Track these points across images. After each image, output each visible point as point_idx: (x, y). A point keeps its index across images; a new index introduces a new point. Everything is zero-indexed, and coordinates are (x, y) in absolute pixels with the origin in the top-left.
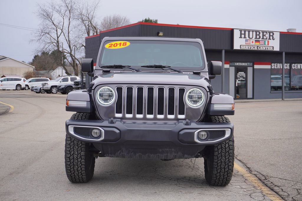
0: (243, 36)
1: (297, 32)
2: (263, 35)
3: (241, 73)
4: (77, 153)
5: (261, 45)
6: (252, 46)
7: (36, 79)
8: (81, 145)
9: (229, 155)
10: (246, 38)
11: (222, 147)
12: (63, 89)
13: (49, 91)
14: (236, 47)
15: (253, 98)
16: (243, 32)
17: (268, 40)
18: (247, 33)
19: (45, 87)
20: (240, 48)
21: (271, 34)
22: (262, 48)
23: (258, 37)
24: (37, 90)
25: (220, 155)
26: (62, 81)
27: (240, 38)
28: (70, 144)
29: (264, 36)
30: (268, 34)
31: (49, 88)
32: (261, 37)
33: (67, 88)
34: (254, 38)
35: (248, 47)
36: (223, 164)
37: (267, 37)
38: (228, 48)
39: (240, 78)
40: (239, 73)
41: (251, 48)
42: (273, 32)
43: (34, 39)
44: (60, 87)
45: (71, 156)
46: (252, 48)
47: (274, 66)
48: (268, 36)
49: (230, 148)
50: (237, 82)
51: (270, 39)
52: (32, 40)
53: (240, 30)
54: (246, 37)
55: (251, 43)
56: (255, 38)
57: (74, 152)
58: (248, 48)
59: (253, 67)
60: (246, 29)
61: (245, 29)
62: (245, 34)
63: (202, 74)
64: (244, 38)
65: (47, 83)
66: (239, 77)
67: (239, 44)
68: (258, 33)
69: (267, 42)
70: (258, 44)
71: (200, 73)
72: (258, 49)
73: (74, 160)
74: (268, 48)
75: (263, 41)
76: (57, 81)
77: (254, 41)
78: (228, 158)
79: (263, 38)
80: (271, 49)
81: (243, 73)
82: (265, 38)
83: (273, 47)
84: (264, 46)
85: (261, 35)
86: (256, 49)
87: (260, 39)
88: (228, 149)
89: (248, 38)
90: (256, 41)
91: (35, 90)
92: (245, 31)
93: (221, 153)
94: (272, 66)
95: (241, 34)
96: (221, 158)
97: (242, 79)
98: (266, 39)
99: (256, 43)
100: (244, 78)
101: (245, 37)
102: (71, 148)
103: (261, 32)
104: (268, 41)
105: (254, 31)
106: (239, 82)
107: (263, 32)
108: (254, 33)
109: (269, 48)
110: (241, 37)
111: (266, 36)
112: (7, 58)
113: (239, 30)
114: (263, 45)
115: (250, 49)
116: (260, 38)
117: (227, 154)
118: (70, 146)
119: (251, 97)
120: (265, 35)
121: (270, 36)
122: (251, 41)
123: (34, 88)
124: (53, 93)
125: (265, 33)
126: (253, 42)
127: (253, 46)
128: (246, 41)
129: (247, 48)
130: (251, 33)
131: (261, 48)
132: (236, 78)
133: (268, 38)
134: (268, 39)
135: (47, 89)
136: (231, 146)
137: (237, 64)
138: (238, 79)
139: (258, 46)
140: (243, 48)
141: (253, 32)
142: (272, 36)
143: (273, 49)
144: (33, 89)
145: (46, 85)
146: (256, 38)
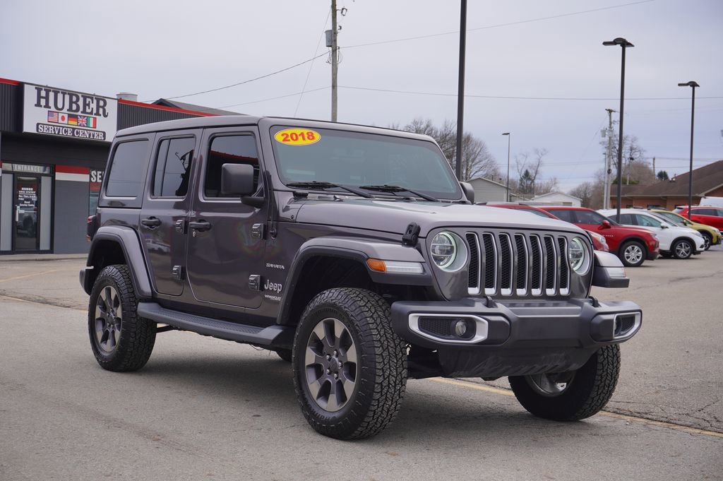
0: (43, 102)
1: (139, 100)
2: (85, 105)
3: (27, 189)
4: (395, 373)
5: (80, 126)
6: (61, 128)
8: (401, 355)
10: (50, 108)
14: (29, 127)
15: (51, 251)
16: (43, 93)
17: (93, 116)
18: (52, 95)
20: (37, 131)
21: (101, 103)
22: (83, 135)
23: (74, 107)
27: (36, 105)
28: (381, 354)
29: (87, 107)
30: (95, 101)
32: (81, 109)
34: (65, 110)
35: (54, 130)
37: (92, 109)
38: (8, 127)
39: (25, 202)
40: (23, 189)
41: (59, 132)
42: (106, 99)
45: (385, 379)
46: (62, 133)
47: (96, 176)
48: (94, 106)
50: (19, 211)
51: (98, 114)
53: (36, 88)
54: (50, 105)
55: (60, 121)
56: (68, 110)
57: (391, 370)
58: (53, 132)
59: (53, 178)
60: (49, 86)
61: (47, 87)
62: (47, 98)
64: (45, 107)
66: (23, 199)
67: (34, 119)
68: (74, 99)
69: (92, 120)
70: (73, 123)
72: (73, 135)
73: (389, 387)
74: (93, 136)
75: (85, 117)
77: (66, 116)
79: (84, 112)
80: (101, 138)
81: (32, 189)
82: (88, 111)
83: (104, 133)
84: (87, 130)
85: (81, 103)
86: (69, 134)
87: (79, 113)
89: (53, 109)
90: (70, 116)
92: (48, 91)
94: (91, 176)
95: (39, 97)
97: (29, 205)
98: (91, 113)
99: (70, 122)
100: (32, 203)
101: (47, 106)
102: (386, 363)
103: (80, 95)
104: (95, 119)
105: (66, 93)
106: (23, 211)
107: (85, 96)
108: (67, 97)
109: (96, 135)
110: (38, 105)
111: (92, 105)
113: (34, 87)
114: (84, 126)
115: (58, 134)
116: (78, 110)
118: (383, 358)
119: (48, 248)
120: (89, 105)
121: (98, 107)
122: (60, 115)
125: (88, 100)
126: (63, 118)
127: (63, 127)
128: (50, 113)
129: (51, 132)
130: (60, 96)
131: (81, 133)
132: (15, 201)
133: (95, 111)
134: (95, 114)
137: (19, 168)
138: (21, 205)
139: (74, 129)
140: (44, 131)
141: (64, 94)
142: (103, 107)
143: (105, 139)
146: (70, 109)
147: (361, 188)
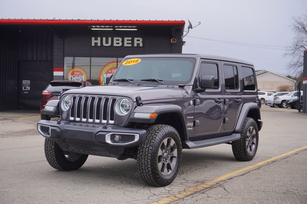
7: (281, 93)
9: (148, 158)
11: (143, 151)
12: (291, 103)
13: (280, 106)
19: (276, 101)
24: (270, 104)
25: (141, 157)
26: (294, 95)
31: (280, 103)
33: (295, 103)
36: (143, 165)
43: (288, 53)
44: (288, 101)
49: (149, 152)
52: (287, 54)
63: (185, 87)
65: (278, 98)
71: (184, 86)
76: (289, 95)
78: (147, 160)
88: (147, 152)
91: (268, 104)
93: (141, 155)
96: (142, 160)
112: (268, 72)
117: (146, 157)
123: (268, 102)
124: (284, 108)
135: (278, 103)
136: (150, 150)
144: (266, 103)
145: (277, 99)
147: (142, 80)
